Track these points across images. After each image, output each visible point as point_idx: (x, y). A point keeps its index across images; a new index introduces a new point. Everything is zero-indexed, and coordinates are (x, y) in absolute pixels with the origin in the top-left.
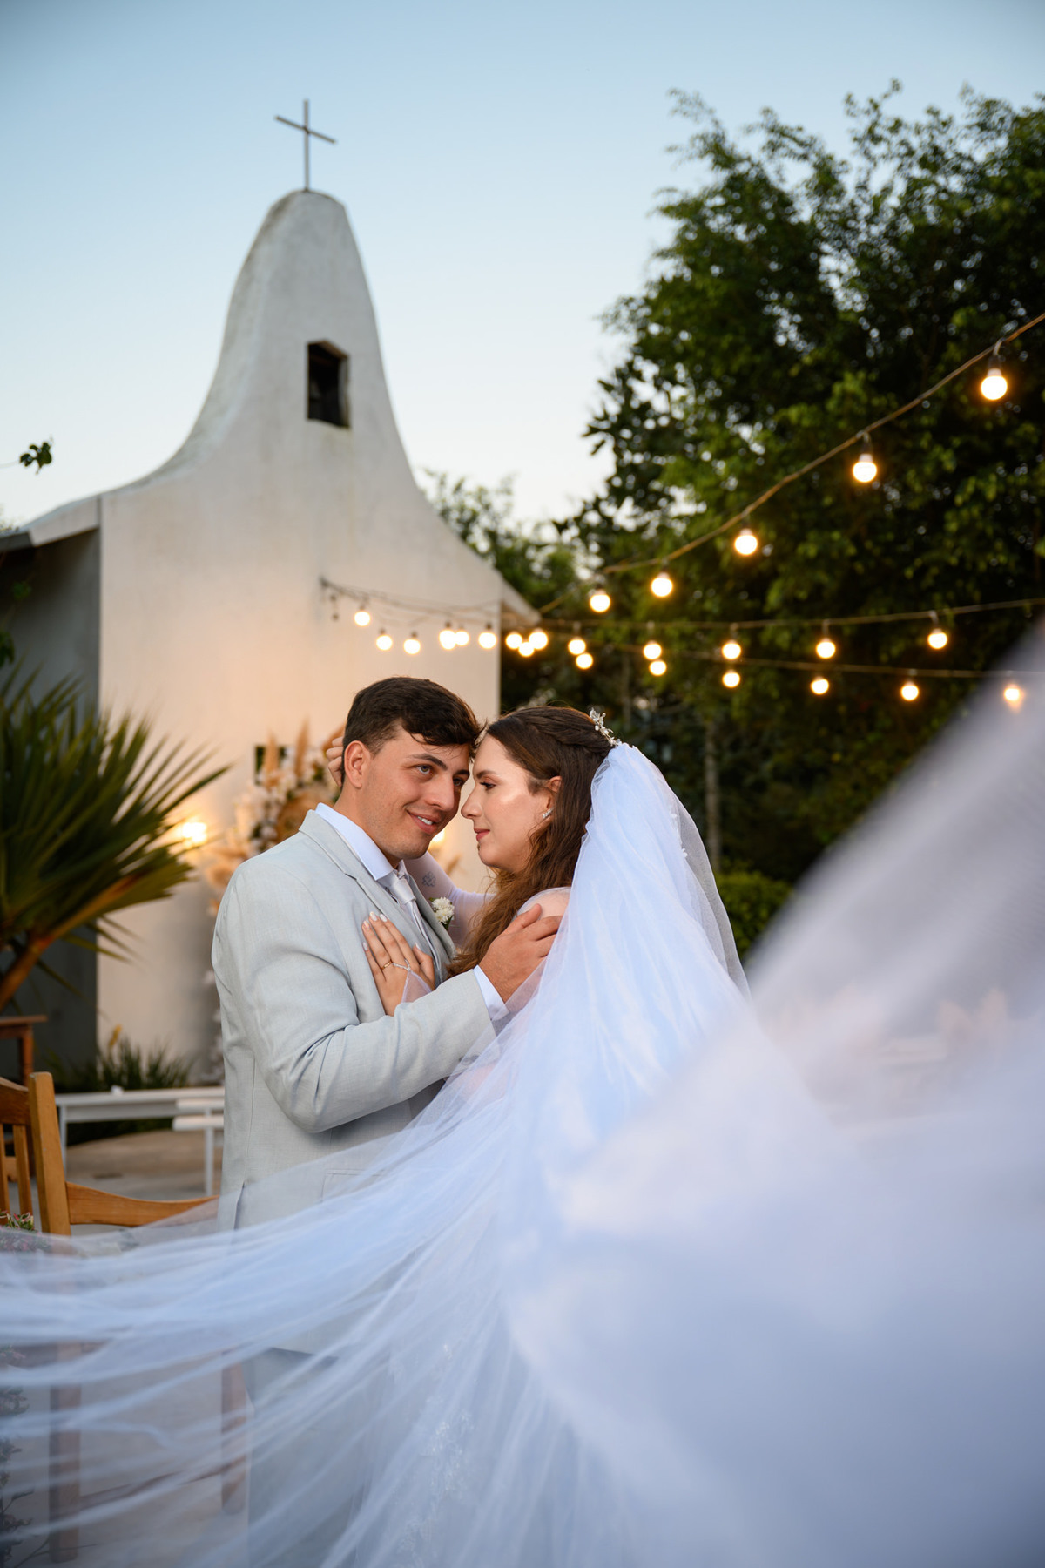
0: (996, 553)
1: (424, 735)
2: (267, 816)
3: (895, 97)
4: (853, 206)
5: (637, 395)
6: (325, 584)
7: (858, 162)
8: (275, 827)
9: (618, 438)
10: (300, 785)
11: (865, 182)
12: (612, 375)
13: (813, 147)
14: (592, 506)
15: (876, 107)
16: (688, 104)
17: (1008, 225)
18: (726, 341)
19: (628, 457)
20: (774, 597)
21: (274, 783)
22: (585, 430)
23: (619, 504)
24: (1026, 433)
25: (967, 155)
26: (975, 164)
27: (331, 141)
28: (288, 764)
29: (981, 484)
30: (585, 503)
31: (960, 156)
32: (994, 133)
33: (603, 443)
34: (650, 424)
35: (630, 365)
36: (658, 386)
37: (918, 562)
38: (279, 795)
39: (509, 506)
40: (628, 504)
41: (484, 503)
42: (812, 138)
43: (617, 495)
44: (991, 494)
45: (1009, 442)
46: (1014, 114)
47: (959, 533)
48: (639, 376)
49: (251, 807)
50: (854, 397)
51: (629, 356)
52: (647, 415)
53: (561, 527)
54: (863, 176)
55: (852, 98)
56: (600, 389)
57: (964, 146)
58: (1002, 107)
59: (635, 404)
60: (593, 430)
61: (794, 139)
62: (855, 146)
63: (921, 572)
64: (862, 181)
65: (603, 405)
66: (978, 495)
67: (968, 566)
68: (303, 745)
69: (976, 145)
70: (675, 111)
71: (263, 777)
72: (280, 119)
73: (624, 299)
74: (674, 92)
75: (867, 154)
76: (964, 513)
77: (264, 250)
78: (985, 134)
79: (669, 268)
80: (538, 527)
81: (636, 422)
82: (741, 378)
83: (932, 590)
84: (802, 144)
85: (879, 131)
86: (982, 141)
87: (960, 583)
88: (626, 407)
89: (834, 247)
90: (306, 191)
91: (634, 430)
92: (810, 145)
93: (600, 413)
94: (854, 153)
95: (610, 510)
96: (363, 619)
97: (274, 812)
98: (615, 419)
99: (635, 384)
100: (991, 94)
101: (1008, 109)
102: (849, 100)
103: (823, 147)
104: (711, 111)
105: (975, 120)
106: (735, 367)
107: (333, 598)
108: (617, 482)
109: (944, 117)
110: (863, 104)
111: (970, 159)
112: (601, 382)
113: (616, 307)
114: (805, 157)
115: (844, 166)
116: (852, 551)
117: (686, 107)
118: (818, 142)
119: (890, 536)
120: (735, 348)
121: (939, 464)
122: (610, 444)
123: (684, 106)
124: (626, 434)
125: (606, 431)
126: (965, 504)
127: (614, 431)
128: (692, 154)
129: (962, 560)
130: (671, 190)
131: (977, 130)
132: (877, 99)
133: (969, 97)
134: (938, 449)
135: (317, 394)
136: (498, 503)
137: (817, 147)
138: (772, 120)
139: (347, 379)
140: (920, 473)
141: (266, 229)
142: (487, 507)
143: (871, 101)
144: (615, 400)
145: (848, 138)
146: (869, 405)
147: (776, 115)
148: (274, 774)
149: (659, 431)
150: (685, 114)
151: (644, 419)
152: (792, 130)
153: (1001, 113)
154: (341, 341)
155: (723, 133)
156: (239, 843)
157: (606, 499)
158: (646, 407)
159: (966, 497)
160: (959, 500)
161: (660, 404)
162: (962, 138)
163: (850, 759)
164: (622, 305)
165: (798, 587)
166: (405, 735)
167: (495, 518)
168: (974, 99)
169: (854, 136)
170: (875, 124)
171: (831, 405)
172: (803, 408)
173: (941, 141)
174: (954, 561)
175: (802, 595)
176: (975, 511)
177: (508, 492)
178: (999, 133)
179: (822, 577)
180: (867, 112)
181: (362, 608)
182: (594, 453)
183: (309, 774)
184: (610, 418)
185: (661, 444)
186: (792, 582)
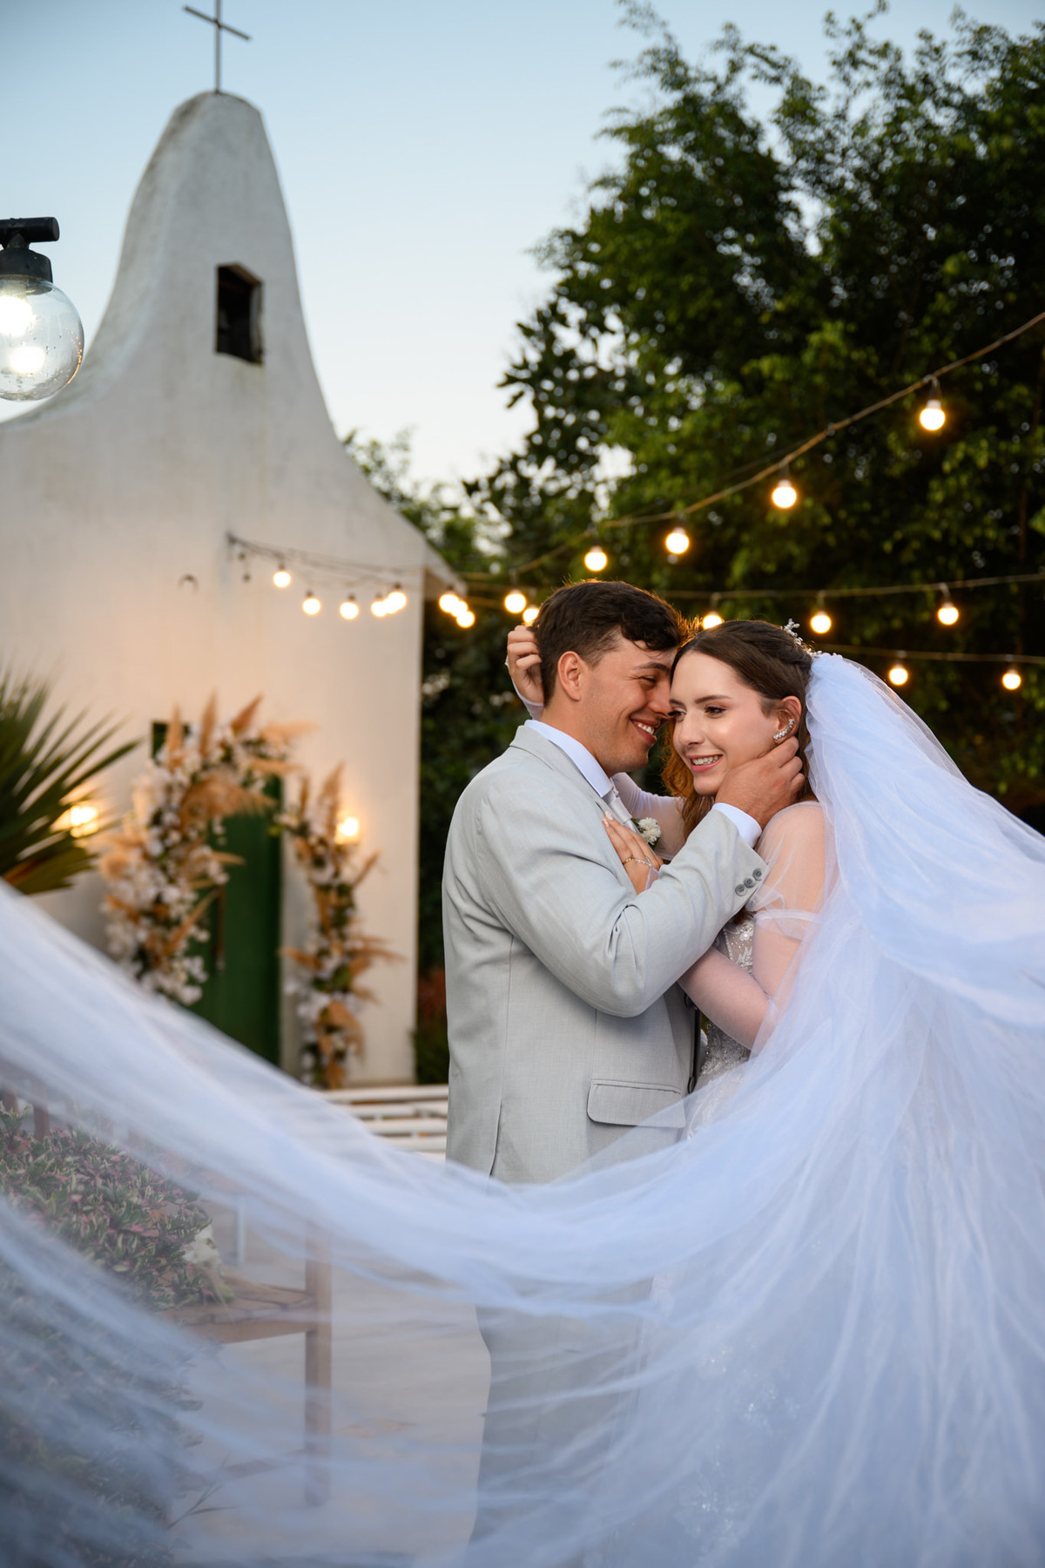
1: (646, 641)
2: (168, 801)
3: (880, 17)
4: (829, 136)
5: (561, 342)
6: (232, 540)
7: (836, 88)
8: (178, 813)
9: (538, 390)
10: (205, 767)
11: (843, 111)
12: (532, 319)
13: (786, 70)
14: (508, 466)
15: (859, 28)
16: (639, 16)
17: (1007, 165)
18: (686, 282)
19: (550, 412)
20: (738, 568)
21: (176, 763)
22: (501, 379)
23: (540, 464)
24: (1019, 395)
25: (957, 85)
26: (965, 96)
27: (246, 37)
28: (192, 742)
29: (971, 450)
30: (502, 461)
31: (949, 88)
32: (986, 64)
33: (521, 394)
34: (573, 375)
35: (553, 307)
36: (583, 332)
37: (898, 535)
38: (182, 777)
39: (405, 464)
40: (549, 464)
41: (377, 459)
42: (786, 59)
43: (538, 453)
44: (982, 461)
45: (1000, 405)
46: (1011, 42)
47: (945, 503)
48: (563, 320)
50: (832, 349)
51: (552, 298)
52: (570, 364)
53: (472, 489)
54: (841, 104)
55: (833, 18)
56: (517, 332)
57: (953, 76)
58: (998, 34)
59: (558, 350)
60: (511, 380)
61: (766, 60)
62: (833, 70)
63: (900, 546)
64: (840, 109)
65: (523, 351)
66: (968, 462)
67: (953, 541)
68: (209, 720)
69: (965, 76)
70: (623, 22)
71: (164, 755)
72: (188, 10)
73: (559, 232)
75: (846, 79)
76: (952, 482)
77: (170, 158)
78: (976, 64)
79: (603, 199)
80: (437, 488)
81: (558, 372)
82: (695, 325)
83: (911, 566)
84: (774, 65)
85: (862, 55)
86: (973, 71)
87: (941, 560)
88: (547, 354)
89: (807, 181)
90: (217, 92)
91: (557, 382)
92: (783, 67)
93: (519, 361)
94: (832, 78)
95: (529, 470)
96: (282, 579)
97: (177, 797)
98: (535, 368)
99: (558, 329)
100: (984, 21)
101: (1004, 37)
102: (829, 19)
103: (797, 70)
104: (664, 24)
105: (967, 47)
106: (691, 312)
107: (242, 557)
108: (538, 440)
109: (936, 42)
110: (844, 23)
111: (959, 90)
112: (520, 325)
113: (549, 240)
114: (777, 80)
115: (821, 92)
116: (826, 520)
117: (636, 19)
118: (792, 64)
119: (866, 506)
120: (695, 291)
122: (529, 396)
123: (634, 16)
124: (548, 385)
125: (525, 381)
126: (954, 472)
127: (534, 381)
128: (638, 72)
129: (946, 534)
130: (621, 110)
131: (968, 58)
132: (860, 18)
133: (960, 22)
135: (225, 325)
136: (393, 460)
137: (791, 70)
138: (734, 37)
139: (260, 309)
141: (171, 135)
142: (380, 464)
143: (854, 21)
144: (535, 346)
145: (827, 61)
146: (847, 358)
147: (738, 32)
148: (177, 754)
149: (583, 384)
150: (634, 26)
151: (566, 369)
152: (764, 49)
153: (997, 41)
154: (255, 265)
155: (676, 49)
156: (136, 831)
157: (525, 458)
158: (570, 355)
159: (955, 463)
160: (947, 467)
161: (585, 352)
162: (950, 66)
164: (556, 239)
165: (765, 558)
166: (626, 644)
167: (388, 477)
168: (966, 24)
169: (833, 58)
170: (859, 47)
171: (808, 357)
172: (775, 359)
173: (932, 69)
174: (937, 535)
175: (770, 568)
176: (964, 480)
177: (405, 448)
178: (992, 65)
179: (794, 549)
180: (849, 33)
181: (282, 568)
182: (510, 406)
183: (217, 754)
184: (530, 367)
185: (588, 398)
186: (758, 553)
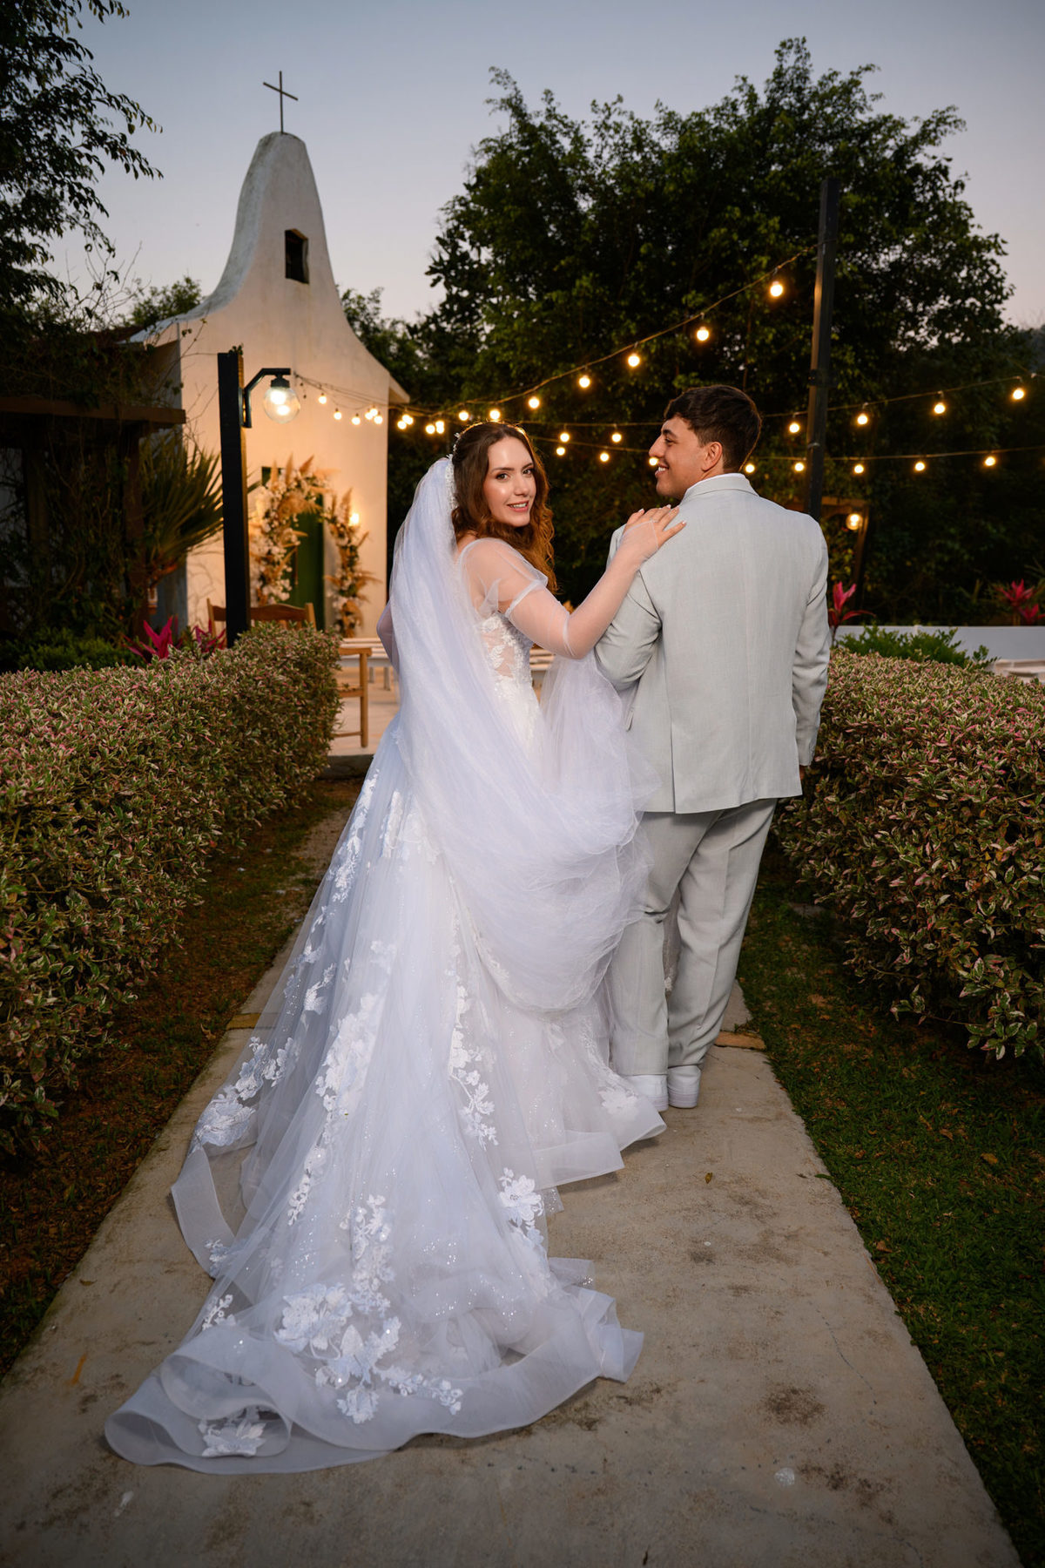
0: (654, 381)
2: (272, 506)
4: (592, 168)
5: (461, 248)
6: (296, 376)
7: (596, 141)
8: (277, 512)
9: (448, 276)
10: (288, 490)
12: (444, 235)
14: (432, 320)
15: (608, 109)
16: (501, 77)
19: (454, 290)
21: (275, 489)
22: (428, 270)
23: (449, 320)
25: (658, 142)
26: (663, 149)
27: (296, 100)
28: (282, 478)
30: (428, 317)
32: (672, 132)
33: (438, 279)
34: (467, 268)
35: (456, 229)
36: (472, 244)
38: (278, 495)
39: (377, 310)
41: (362, 306)
42: (573, 123)
43: (447, 314)
48: (461, 236)
49: (264, 501)
51: (455, 223)
52: (465, 261)
53: (412, 330)
56: (437, 242)
59: (458, 254)
60: (433, 271)
62: (596, 131)
65: (439, 253)
68: (289, 468)
69: (662, 138)
70: (493, 81)
71: (270, 484)
72: (265, 83)
74: (493, 69)
75: (602, 135)
77: (259, 171)
78: (667, 131)
80: (396, 326)
81: (459, 266)
84: (565, 125)
86: (665, 135)
88: (453, 256)
90: (282, 133)
91: (458, 271)
92: (572, 127)
93: (437, 259)
94: (595, 135)
95: (443, 324)
96: (323, 400)
98: (446, 264)
99: (459, 241)
100: (671, 108)
101: (680, 118)
102: (594, 103)
103: (578, 129)
104: (515, 83)
105: (663, 122)
107: (302, 385)
108: (447, 306)
110: (602, 106)
112: (438, 238)
115: (589, 143)
118: (575, 126)
121: (629, 330)
122: (443, 280)
123: (498, 78)
124: (453, 273)
125: (440, 271)
127: (445, 271)
128: (500, 107)
129: (637, 383)
131: (663, 128)
132: (609, 105)
133: (659, 109)
134: (629, 321)
135: (290, 263)
136: (370, 307)
137: (575, 128)
139: (306, 253)
140: (618, 333)
141: (259, 157)
142: (363, 309)
143: (606, 106)
144: (446, 251)
145: (592, 126)
146: (594, 294)
147: (552, 96)
148: (275, 483)
149: (472, 273)
150: (499, 83)
151: (463, 264)
153: (676, 119)
154: (304, 231)
155: (520, 98)
157: (441, 316)
158: (465, 256)
161: (473, 255)
162: (655, 133)
163: (574, 486)
167: (368, 316)
168: (662, 110)
169: (595, 124)
170: (607, 119)
172: (560, 292)
174: (633, 384)
177: (377, 301)
178: (674, 132)
180: (604, 112)
181: (322, 392)
182: (433, 286)
183: (294, 484)
184: (443, 263)
